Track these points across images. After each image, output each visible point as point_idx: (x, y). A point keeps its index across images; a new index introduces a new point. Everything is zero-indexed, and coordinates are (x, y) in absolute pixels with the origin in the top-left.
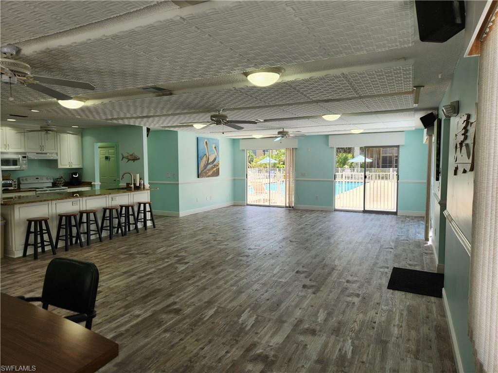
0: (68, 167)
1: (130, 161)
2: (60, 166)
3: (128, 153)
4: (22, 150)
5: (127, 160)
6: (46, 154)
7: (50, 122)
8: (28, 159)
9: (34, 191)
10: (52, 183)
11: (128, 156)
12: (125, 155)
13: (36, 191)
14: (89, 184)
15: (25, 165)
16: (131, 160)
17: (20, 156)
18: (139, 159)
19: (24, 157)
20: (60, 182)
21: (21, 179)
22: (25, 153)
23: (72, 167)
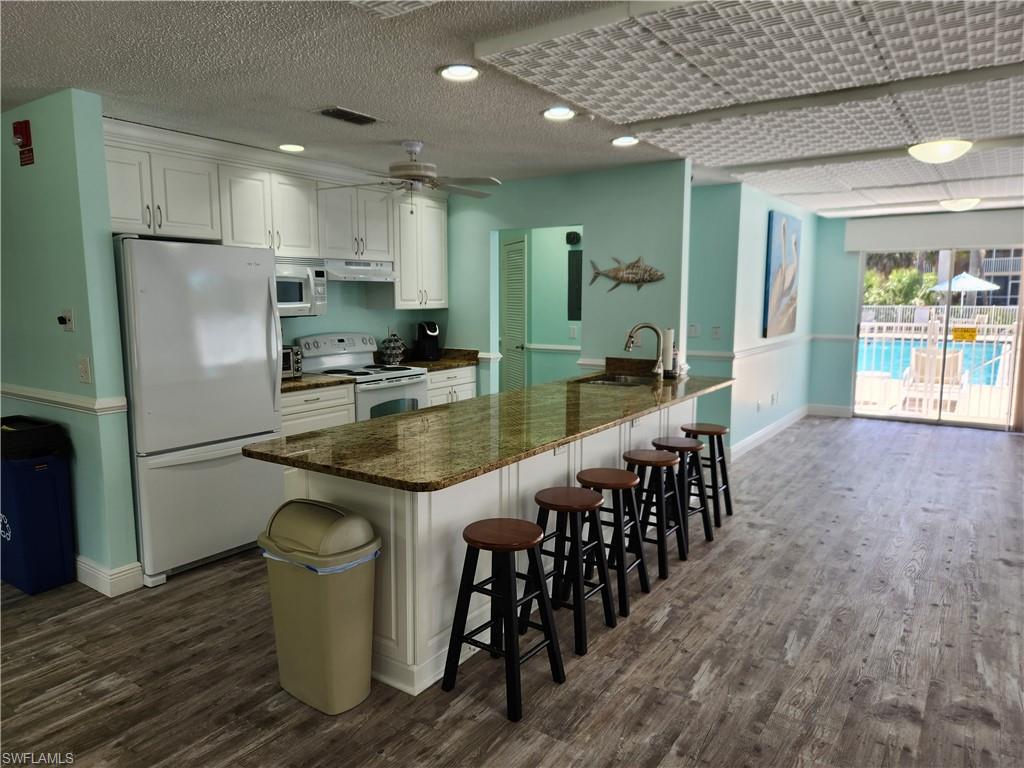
0: (416, 305)
1: (623, 287)
2: (401, 304)
3: (618, 262)
4: (311, 253)
5: (613, 283)
6: (368, 265)
7: (418, 149)
8: (328, 281)
9: (350, 382)
10: (374, 353)
11: (617, 270)
12: (605, 265)
13: (355, 382)
14: (471, 358)
15: (323, 299)
16: (628, 282)
17: (310, 272)
18: (661, 278)
19: (319, 274)
20: (394, 352)
21: (303, 342)
22: (320, 261)
23: (428, 307)
